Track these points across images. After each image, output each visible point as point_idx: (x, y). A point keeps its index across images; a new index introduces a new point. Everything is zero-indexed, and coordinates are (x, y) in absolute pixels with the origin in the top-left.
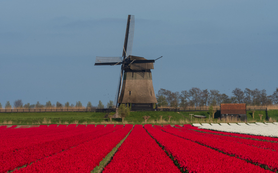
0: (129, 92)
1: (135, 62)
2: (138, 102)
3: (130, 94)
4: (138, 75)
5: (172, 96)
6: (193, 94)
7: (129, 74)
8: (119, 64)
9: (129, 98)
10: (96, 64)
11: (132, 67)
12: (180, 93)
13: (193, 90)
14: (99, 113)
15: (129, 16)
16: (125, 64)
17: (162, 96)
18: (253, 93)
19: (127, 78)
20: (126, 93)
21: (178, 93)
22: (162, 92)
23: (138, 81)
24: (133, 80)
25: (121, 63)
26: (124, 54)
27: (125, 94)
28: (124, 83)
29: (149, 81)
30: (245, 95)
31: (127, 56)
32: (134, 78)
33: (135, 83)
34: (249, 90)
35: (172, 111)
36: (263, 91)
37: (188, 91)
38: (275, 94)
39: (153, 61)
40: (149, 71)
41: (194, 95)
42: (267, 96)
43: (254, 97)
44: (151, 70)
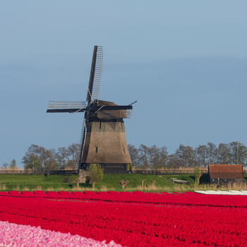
0: (95, 148)
1: (104, 108)
2: (108, 161)
3: (97, 150)
4: (107, 126)
5: (47, 154)
6: (73, 152)
7: (95, 125)
8: (82, 110)
9: (96, 156)
10: (49, 111)
11: (100, 116)
12: (57, 151)
13: (73, 146)
14: (56, 176)
15: (96, 48)
16: (91, 111)
17: (33, 154)
18: (150, 151)
19: (92, 129)
20: (92, 150)
21: (54, 150)
22: (33, 149)
23: (107, 133)
24: (102, 133)
25: (85, 109)
26: (89, 98)
27: (90, 151)
28: (89, 136)
29: (121, 134)
30: (140, 153)
31: (92, 100)
32: (102, 130)
33: (103, 136)
34: (145, 147)
35: (152, 174)
36: (163, 148)
37: (67, 148)
38: (178, 152)
39: (130, 107)
40: (121, 121)
41: (75, 154)
42: (169, 155)
43: (152, 156)
44: (124, 119)
